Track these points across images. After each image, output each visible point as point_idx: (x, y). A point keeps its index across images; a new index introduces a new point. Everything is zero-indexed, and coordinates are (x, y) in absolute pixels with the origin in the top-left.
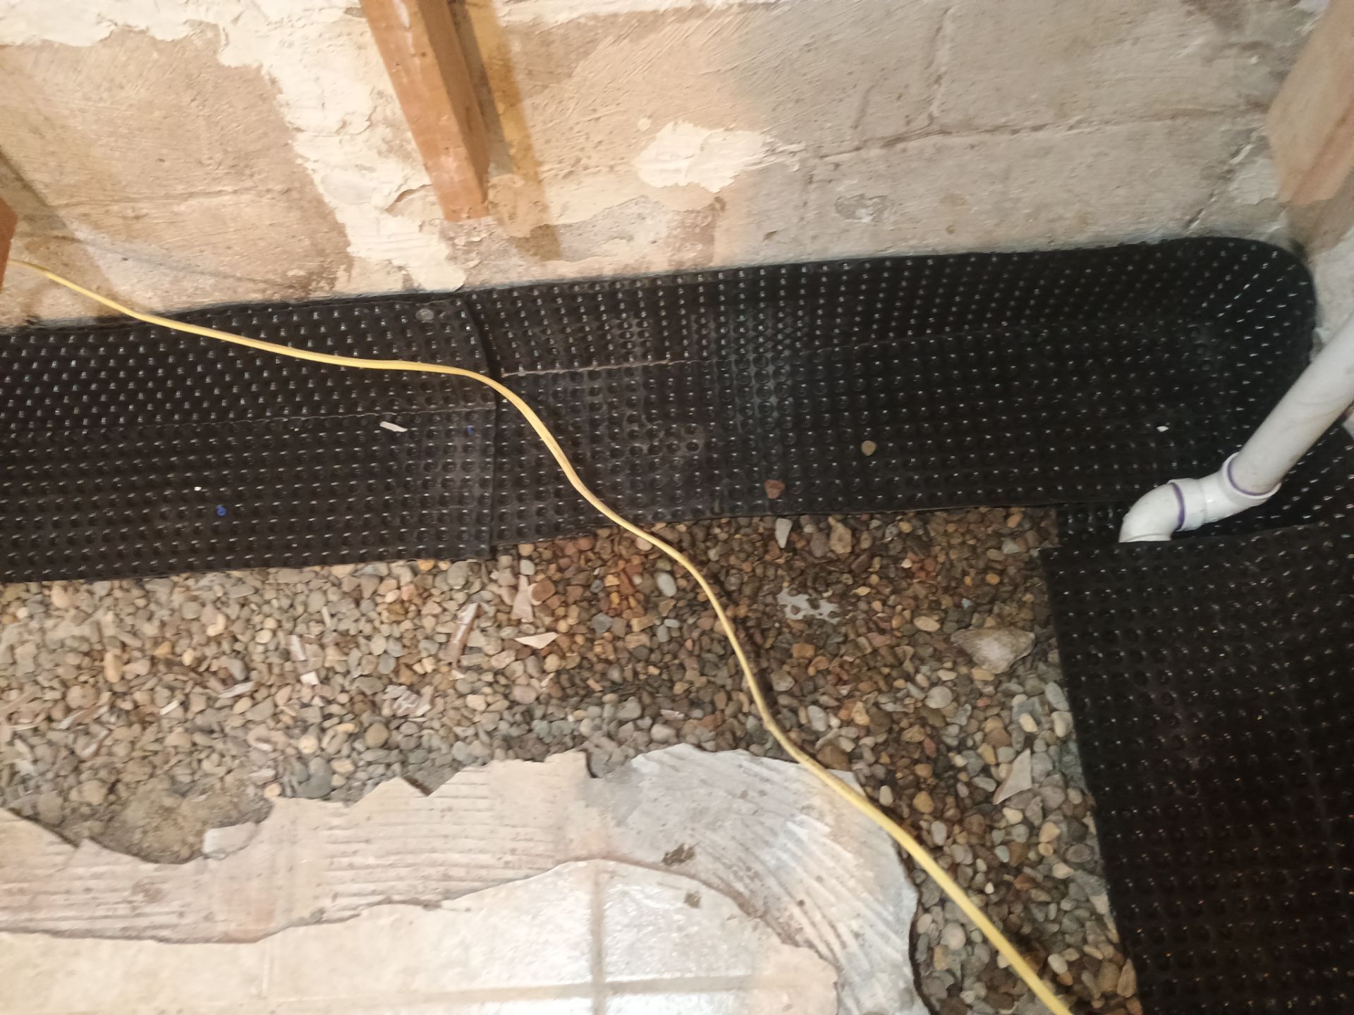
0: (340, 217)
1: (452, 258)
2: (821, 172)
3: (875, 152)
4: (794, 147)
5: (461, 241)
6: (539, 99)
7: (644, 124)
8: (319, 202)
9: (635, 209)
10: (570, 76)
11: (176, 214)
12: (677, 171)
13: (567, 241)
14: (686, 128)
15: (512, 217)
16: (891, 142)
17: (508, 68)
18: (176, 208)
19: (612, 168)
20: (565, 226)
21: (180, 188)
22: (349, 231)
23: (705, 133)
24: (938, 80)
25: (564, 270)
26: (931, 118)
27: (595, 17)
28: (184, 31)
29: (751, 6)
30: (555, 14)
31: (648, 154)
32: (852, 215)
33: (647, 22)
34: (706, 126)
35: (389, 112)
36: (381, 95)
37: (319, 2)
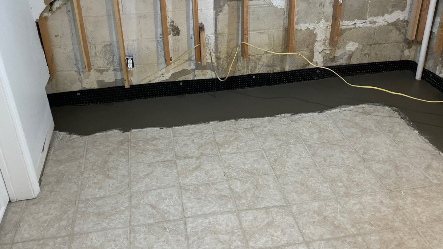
0: (314, 54)
1: (323, 62)
2: (363, 49)
3: (368, 47)
4: (361, 45)
7: (348, 41)
8: (313, 52)
9: (344, 54)
10: (343, 35)
12: (349, 48)
13: (336, 59)
14: (352, 42)
15: (332, 54)
16: (370, 45)
19: (343, 47)
20: (337, 57)
21: (301, 49)
23: (353, 43)
24: (375, 37)
26: (374, 42)
27: (347, 28)
28: (313, 29)
29: (360, 27)
30: (343, 28)
31: (347, 46)
32: (366, 56)
33: (351, 29)
34: (354, 42)
35: (326, 39)
36: (326, 37)
37: (325, 26)
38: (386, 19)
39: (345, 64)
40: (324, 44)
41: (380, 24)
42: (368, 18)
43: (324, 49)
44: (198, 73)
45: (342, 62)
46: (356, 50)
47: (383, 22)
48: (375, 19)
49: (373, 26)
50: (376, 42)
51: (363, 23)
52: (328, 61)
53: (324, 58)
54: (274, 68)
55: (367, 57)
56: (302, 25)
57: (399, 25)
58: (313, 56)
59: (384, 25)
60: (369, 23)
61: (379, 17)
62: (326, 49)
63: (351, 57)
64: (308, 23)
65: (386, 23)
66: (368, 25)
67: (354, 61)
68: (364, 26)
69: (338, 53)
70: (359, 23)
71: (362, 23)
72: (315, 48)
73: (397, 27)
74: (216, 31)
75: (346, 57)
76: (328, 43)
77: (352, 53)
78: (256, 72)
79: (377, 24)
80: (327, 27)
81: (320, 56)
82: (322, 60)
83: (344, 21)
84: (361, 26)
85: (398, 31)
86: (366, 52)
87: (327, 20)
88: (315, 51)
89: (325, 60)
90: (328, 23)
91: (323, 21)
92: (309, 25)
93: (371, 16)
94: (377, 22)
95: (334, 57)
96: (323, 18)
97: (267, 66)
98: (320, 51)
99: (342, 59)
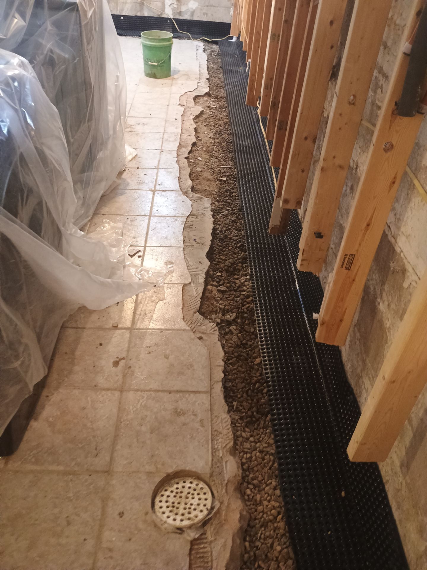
39: (189, 19)
43: (172, 3)
45: (186, 17)
46: (197, 8)
50: (211, 4)
52: (176, 14)
53: (173, 11)
54: (136, 12)
55: (205, 16)
58: (165, 8)
62: (174, 3)
63: (193, 14)
67: (196, 18)
69: (183, 9)
72: (165, 1)
75: (189, 13)
77: (193, 10)
78: (124, 14)
81: (170, 8)
82: (172, 13)
86: (204, 11)
88: (165, 4)
89: (174, 13)
95: (180, 12)
97: (131, 9)
98: (169, 4)
99: (187, 14)
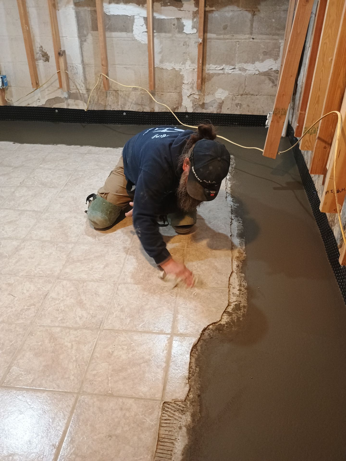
0: (183, 98)
1: (192, 107)
2: (234, 98)
3: (240, 96)
4: (232, 94)
5: (194, 104)
6: (207, 83)
7: (217, 88)
8: (182, 95)
9: (214, 102)
10: (211, 80)
11: (167, 95)
12: (219, 96)
13: (206, 106)
14: (221, 89)
15: (201, 100)
16: (242, 95)
17: (205, 79)
18: (167, 94)
19: (212, 94)
20: (206, 103)
21: (169, 91)
22: (183, 100)
24: (246, 87)
25: (204, 111)
27: (214, 73)
28: (179, 69)
29: (228, 74)
30: (211, 72)
31: (217, 93)
32: (237, 107)
33: (219, 74)
34: (223, 89)
35: (193, 82)
36: (193, 80)
37: (191, 68)
38: (256, 68)
39: (215, 112)
40: (192, 88)
41: (250, 72)
42: (237, 64)
43: (192, 93)
44: (71, 102)
45: (212, 110)
46: (227, 98)
47: (254, 71)
48: (245, 66)
49: (243, 74)
50: (247, 92)
51: (233, 69)
52: (198, 107)
54: (143, 107)
55: (239, 108)
56: (167, 64)
57: (272, 76)
58: (182, 100)
59: (255, 74)
60: (238, 69)
61: (249, 64)
62: (194, 94)
63: (222, 106)
64: (173, 62)
65: (257, 71)
66: (237, 72)
67: (225, 111)
68: (233, 73)
69: (208, 99)
70: (228, 69)
71: (231, 69)
72: (183, 91)
73: (269, 78)
74: (83, 61)
75: (216, 105)
76: (195, 87)
77: (222, 101)
78: (126, 109)
79: (247, 71)
80: (194, 69)
81: (189, 100)
82: (191, 105)
83: (211, 65)
84: (230, 72)
85: (271, 83)
86: (237, 101)
87: (193, 62)
88: (183, 94)
89: (194, 106)
90: (195, 65)
91: (188, 62)
92: (175, 64)
93: (240, 62)
94: (246, 69)
95: (204, 104)
96: (188, 59)
97: (137, 104)
98: (188, 95)
99: (212, 107)
